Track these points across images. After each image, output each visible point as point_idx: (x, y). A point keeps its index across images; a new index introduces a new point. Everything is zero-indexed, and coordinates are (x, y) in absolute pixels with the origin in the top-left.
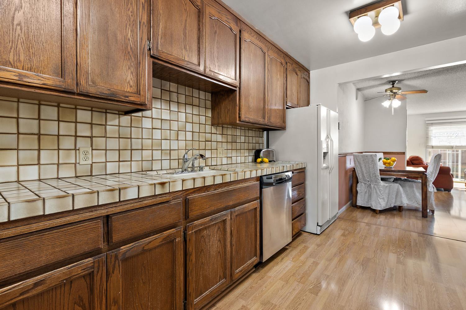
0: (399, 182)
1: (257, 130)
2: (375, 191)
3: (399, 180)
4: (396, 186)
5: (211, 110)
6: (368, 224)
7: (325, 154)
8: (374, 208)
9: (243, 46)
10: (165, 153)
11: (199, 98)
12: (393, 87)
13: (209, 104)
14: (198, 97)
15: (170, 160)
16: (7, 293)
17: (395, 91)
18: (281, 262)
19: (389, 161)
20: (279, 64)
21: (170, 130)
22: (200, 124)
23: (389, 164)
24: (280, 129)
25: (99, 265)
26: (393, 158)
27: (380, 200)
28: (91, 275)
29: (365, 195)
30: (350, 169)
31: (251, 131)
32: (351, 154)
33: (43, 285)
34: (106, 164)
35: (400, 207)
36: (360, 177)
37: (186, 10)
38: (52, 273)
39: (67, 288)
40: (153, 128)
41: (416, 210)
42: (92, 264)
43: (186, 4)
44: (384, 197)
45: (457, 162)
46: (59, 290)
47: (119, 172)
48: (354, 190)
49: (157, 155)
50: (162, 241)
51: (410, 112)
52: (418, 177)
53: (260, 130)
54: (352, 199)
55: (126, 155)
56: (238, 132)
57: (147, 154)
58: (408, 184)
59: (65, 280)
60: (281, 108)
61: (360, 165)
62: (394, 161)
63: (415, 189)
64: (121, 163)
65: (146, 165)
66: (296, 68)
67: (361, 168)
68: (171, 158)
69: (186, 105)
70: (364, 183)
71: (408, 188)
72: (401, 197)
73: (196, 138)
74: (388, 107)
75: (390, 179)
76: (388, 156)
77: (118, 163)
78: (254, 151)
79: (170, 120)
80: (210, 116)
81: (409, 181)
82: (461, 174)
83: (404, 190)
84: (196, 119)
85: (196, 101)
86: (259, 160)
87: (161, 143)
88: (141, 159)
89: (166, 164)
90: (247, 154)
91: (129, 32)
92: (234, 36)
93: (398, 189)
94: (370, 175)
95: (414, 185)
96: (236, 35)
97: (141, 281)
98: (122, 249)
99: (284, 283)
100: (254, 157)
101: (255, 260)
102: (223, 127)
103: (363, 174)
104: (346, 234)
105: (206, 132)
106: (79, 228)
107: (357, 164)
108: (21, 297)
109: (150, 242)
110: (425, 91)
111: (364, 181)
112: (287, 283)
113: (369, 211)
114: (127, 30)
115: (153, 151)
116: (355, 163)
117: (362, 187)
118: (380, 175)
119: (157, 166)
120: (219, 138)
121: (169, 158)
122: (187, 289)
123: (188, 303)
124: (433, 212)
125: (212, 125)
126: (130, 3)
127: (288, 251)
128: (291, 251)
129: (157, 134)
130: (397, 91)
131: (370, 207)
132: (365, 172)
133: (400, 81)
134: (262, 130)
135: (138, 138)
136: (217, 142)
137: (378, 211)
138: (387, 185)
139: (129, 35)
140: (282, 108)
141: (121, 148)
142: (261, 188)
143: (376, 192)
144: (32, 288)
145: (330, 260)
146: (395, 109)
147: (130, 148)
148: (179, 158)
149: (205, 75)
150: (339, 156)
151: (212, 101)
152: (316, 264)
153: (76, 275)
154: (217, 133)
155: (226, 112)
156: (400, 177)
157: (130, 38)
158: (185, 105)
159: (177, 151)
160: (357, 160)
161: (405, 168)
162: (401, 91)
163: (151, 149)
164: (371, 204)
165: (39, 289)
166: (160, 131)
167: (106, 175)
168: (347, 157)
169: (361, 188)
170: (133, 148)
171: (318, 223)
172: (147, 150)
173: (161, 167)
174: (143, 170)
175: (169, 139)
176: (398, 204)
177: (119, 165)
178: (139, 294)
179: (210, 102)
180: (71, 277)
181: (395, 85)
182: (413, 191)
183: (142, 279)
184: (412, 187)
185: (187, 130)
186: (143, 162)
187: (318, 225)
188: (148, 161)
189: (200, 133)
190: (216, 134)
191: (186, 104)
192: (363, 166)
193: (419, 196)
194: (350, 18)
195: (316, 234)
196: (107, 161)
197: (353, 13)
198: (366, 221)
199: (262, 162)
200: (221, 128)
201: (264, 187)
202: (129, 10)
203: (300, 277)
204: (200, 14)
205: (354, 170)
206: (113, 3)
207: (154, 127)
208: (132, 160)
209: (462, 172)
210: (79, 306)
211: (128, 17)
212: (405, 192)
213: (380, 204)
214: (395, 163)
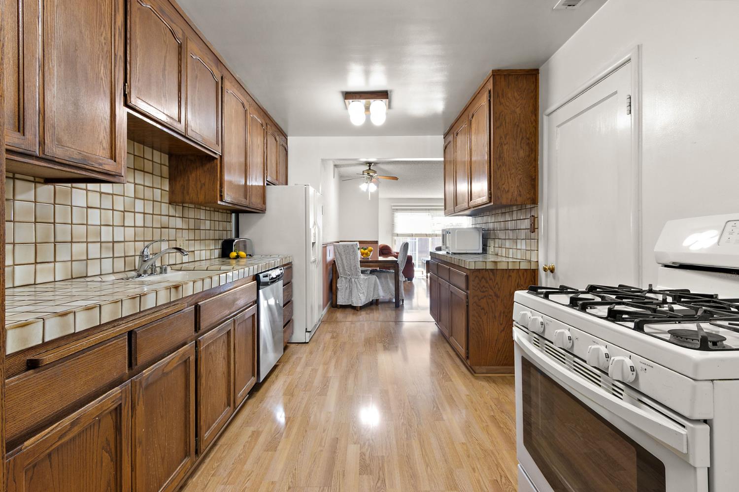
0: (376, 273)
1: (225, 211)
2: (355, 285)
3: (375, 271)
4: (374, 278)
5: (168, 180)
6: (352, 322)
7: (314, 243)
8: (355, 305)
9: (226, 99)
10: (107, 248)
11: (152, 161)
12: (370, 169)
13: (166, 170)
14: (151, 159)
15: (113, 258)
16: (48, 438)
17: (371, 174)
18: (276, 379)
19: (366, 251)
20: (259, 125)
21: (113, 210)
22: (153, 201)
23: (367, 254)
24: (258, 211)
25: (126, 395)
26: (370, 248)
27: (361, 295)
28: (118, 410)
29: (345, 292)
30: (330, 262)
31: (218, 213)
32: (331, 243)
33: (78, 425)
34: (14, 268)
35: (377, 300)
36: (340, 270)
37: (165, 42)
38: (84, 409)
39: (96, 427)
40: (88, 207)
41: (389, 302)
42: (120, 394)
43: (165, 34)
44: (364, 291)
45: (415, 251)
46: (89, 431)
47: (35, 281)
48: (334, 288)
49: (94, 250)
50: (178, 361)
51: (381, 196)
52: (390, 267)
53: (228, 212)
54: (332, 298)
55: (46, 252)
56: (202, 215)
57: (79, 249)
58: (383, 274)
59: (97, 416)
60: (261, 184)
61: (341, 257)
62: (371, 251)
63: (389, 280)
64: (39, 266)
65: (78, 268)
66: (275, 131)
67: (342, 260)
68: (115, 256)
69: (136, 171)
70: (345, 278)
71: (383, 280)
72: (378, 290)
73: (149, 224)
74: (365, 191)
75: (367, 271)
76: (364, 246)
77: (34, 266)
78: (220, 242)
79: (112, 195)
80: (168, 189)
81: (384, 272)
82: (419, 263)
83: (380, 281)
84: (148, 193)
85: (148, 166)
86: (233, 254)
87: (99, 231)
88: (70, 259)
89: (107, 265)
90: (212, 247)
91: (102, 68)
92: (214, 83)
93: (376, 280)
94: (350, 268)
95: (388, 275)
96: (217, 83)
97: (159, 415)
98: (145, 373)
99: (289, 397)
100: (221, 250)
101: (252, 381)
102: (183, 207)
103: (343, 268)
104: (335, 336)
105: (162, 214)
106: (109, 347)
107: (338, 256)
108: (60, 443)
109: (168, 363)
110: (396, 179)
111: (345, 275)
112: (292, 396)
113: (350, 310)
114: (100, 65)
115: (89, 244)
116: (335, 255)
117: (343, 282)
118: (361, 267)
119: (93, 269)
120: (179, 223)
121: (111, 256)
122: (199, 421)
123: (199, 440)
124: (403, 300)
125: (170, 203)
126: (103, 25)
127: (280, 367)
128: (283, 366)
129: (94, 217)
130: (373, 174)
131: (351, 305)
132: (345, 264)
133: (376, 163)
134: (229, 212)
135: (65, 222)
136: (176, 229)
137: (359, 308)
138: (366, 277)
139: (102, 71)
140: (263, 185)
141: (38, 241)
142: (258, 289)
143: (357, 287)
144: (70, 430)
145: (327, 363)
146: (372, 194)
147: (53, 240)
148: (126, 255)
149: (187, 136)
150: (323, 247)
151: (170, 167)
152: (315, 371)
153: (106, 410)
154: (177, 216)
155: (199, 186)
156: (375, 268)
157: (103, 78)
158: (133, 170)
159: (123, 244)
160: (338, 251)
161: (378, 258)
162: (376, 175)
163: (85, 240)
164: (352, 301)
165: (76, 430)
166: (98, 211)
167: (14, 287)
168: (327, 247)
169: (341, 284)
170: (58, 239)
171: (306, 329)
172: (79, 242)
173: (100, 271)
174: (74, 277)
175: (112, 224)
176: (375, 297)
177: (35, 269)
178: (157, 431)
179: (167, 168)
180: (102, 413)
181: (372, 167)
182: (388, 281)
183: (160, 412)
184: (386, 278)
185: (136, 211)
186: (73, 262)
187: (306, 332)
188: (81, 262)
189: (154, 216)
190: (175, 217)
191: (135, 169)
192: (344, 257)
193: (392, 287)
194: (345, 99)
195: (305, 343)
196: (16, 263)
197: (349, 95)
198: (350, 320)
199: (238, 257)
200: (182, 207)
201: (261, 287)
202: (102, 35)
203: (303, 387)
204: (181, 50)
205: (333, 263)
206: (82, 23)
207: (89, 205)
208: (57, 259)
209: (419, 260)
210: (106, 452)
211: (101, 46)
212: (381, 283)
213: (360, 299)
214: (372, 252)
